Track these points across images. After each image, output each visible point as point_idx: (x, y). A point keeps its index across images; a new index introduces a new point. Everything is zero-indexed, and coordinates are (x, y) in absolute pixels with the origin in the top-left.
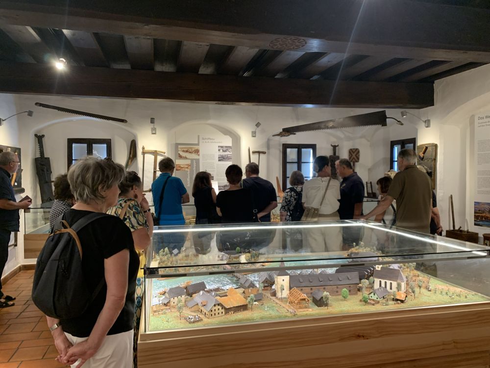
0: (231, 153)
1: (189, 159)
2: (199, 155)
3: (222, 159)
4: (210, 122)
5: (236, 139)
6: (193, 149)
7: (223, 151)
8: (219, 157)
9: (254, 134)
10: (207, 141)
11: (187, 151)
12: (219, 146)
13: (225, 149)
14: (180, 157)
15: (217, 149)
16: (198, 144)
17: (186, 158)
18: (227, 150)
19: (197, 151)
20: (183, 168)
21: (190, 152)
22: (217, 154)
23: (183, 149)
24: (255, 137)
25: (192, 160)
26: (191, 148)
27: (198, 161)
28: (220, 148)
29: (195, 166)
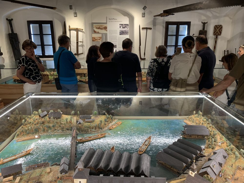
0: (128, 29)
1: (100, 33)
2: (107, 31)
3: (122, 33)
4: (113, 6)
5: (132, 19)
6: (103, 27)
7: (123, 28)
8: (120, 32)
9: (144, 15)
10: (112, 20)
11: (99, 28)
12: (120, 24)
13: (124, 26)
14: (95, 32)
15: (119, 26)
16: (106, 23)
17: (98, 33)
18: (126, 27)
19: (106, 28)
20: (96, 39)
21: (101, 29)
22: (119, 30)
23: (96, 27)
24: (144, 17)
25: (102, 34)
26: (102, 26)
27: (106, 35)
28: (121, 26)
29: (104, 38)
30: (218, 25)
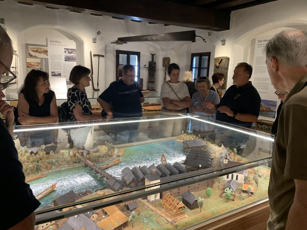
0: (76, 55)
1: (39, 58)
2: (47, 55)
3: (68, 59)
4: (57, 27)
5: (80, 44)
6: (43, 50)
7: (69, 53)
8: (65, 58)
9: (94, 41)
10: (55, 43)
11: (37, 51)
12: (65, 49)
13: (70, 51)
14: (31, 56)
15: (64, 51)
16: (47, 46)
17: (36, 57)
18: (72, 52)
19: (46, 52)
20: (33, 65)
21: (39, 52)
22: (64, 55)
23: (33, 49)
24: (95, 43)
25: (42, 59)
26: (40, 49)
27: (47, 60)
28: (66, 50)
29: (44, 64)
30: (166, 58)
